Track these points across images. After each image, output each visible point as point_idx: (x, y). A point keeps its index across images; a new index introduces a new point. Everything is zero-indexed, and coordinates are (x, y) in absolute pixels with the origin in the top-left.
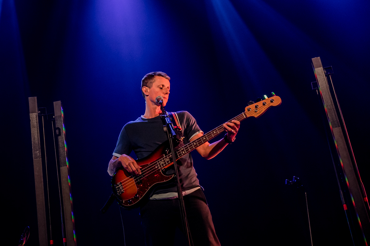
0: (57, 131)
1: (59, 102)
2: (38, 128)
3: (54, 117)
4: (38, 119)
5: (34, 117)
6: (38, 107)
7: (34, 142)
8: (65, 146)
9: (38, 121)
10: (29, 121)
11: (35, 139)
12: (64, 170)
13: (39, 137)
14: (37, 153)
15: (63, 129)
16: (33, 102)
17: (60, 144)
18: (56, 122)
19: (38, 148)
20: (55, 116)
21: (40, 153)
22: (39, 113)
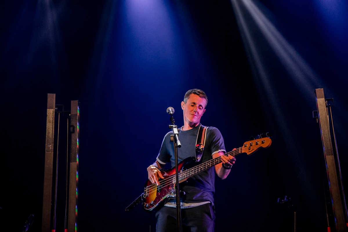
0: (72, 129)
1: (76, 102)
2: (54, 123)
3: (70, 115)
4: (54, 115)
5: (51, 113)
6: (56, 104)
7: (48, 137)
8: (77, 144)
9: (54, 117)
10: (46, 115)
11: (49, 134)
12: (74, 165)
13: (53, 132)
14: (50, 146)
15: (77, 127)
16: (52, 98)
17: (73, 140)
18: (71, 119)
19: (51, 142)
20: (72, 114)
21: (53, 147)
22: (56, 109)
